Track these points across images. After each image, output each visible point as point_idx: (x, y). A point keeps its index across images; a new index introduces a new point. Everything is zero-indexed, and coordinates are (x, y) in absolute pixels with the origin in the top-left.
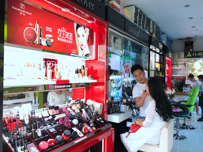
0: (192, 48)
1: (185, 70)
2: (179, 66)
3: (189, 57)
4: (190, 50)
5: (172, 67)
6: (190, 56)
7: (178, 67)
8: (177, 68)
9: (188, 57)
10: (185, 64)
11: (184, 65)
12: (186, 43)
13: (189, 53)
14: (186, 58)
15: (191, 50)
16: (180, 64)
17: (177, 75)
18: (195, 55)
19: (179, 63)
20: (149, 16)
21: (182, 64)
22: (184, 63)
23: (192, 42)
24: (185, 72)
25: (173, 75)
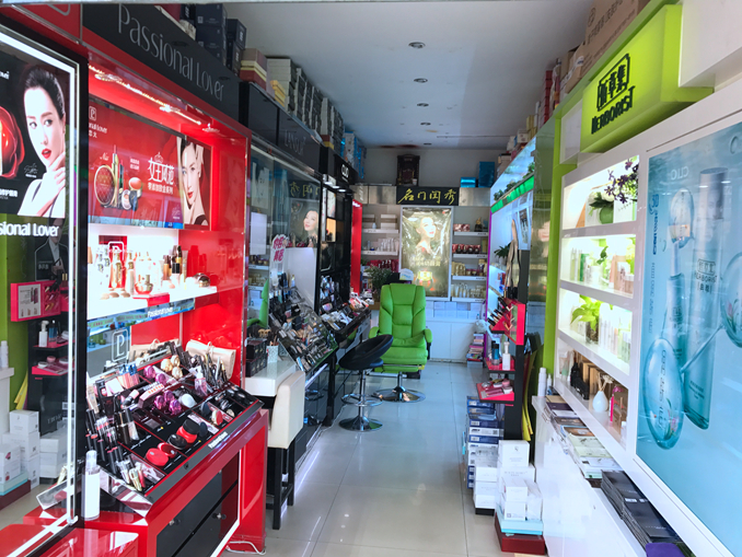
0: (416, 177)
1: (396, 238)
2: (382, 225)
3: (407, 202)
4: (411, 182)
5: (363, 228)
6: (412, 198)
7: (378, 227)
8: (378, 231)
9: (405, 202)
10: (397, 221)
11: (394, 225)
12: (400, 159)
13: (409, 191)
14: (402, 203)
15: (415, 181)
16: (385, 220)
17: (377, 253)
18: (422, 195)
19: (383, 216)
20: (322, 87)
21: (391, 221)
22: (394, 217)
23: (416, 159)
24: (397, 244)
25: (366, 253)
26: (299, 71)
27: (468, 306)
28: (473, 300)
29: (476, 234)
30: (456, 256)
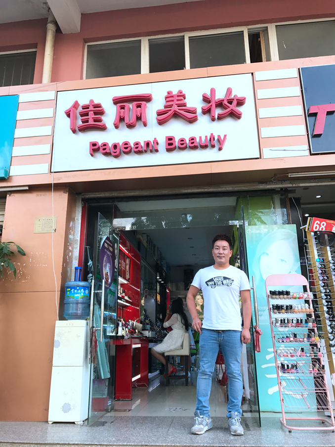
4: (190, 280)
12: (185, 271)
20: (155, 243)
23: (192, 271)
26: (149, 237)
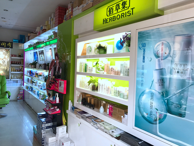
27: (17, 82)
28: (19, 79)
29: (19, 58)
30: (12, 65)
